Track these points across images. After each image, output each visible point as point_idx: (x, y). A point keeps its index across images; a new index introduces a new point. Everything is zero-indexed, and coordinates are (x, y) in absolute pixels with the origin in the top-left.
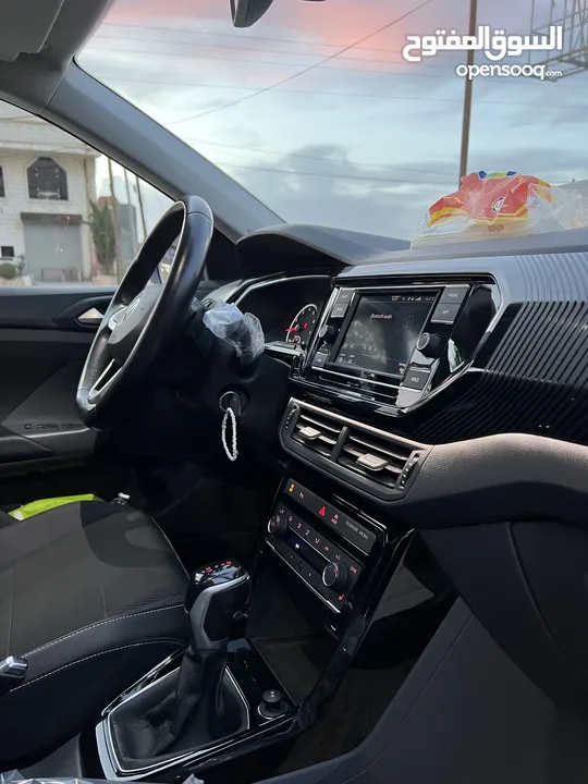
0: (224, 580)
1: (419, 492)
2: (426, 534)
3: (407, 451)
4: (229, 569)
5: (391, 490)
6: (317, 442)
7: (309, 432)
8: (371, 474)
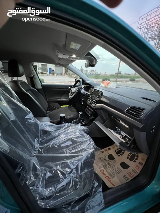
0: (81, 113)
1: (96, 108)
2: (97, 111)
3: (96, 104)
4: (82, 112)
5: (94, 107)
6: (90, 103)
7: (89, 102)
8: (93, 106)
